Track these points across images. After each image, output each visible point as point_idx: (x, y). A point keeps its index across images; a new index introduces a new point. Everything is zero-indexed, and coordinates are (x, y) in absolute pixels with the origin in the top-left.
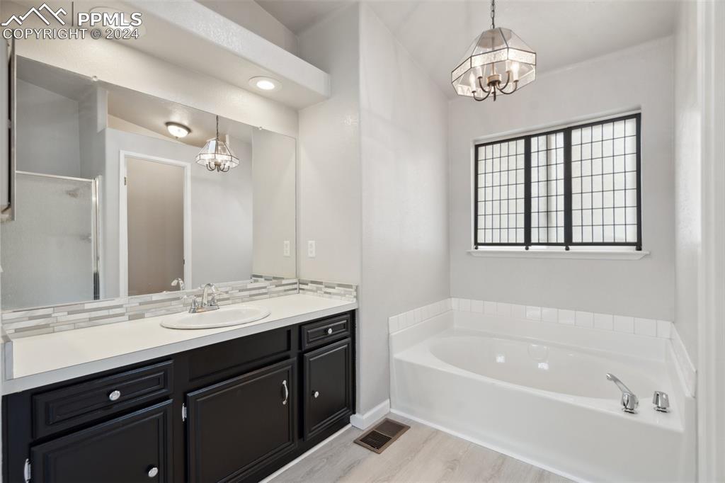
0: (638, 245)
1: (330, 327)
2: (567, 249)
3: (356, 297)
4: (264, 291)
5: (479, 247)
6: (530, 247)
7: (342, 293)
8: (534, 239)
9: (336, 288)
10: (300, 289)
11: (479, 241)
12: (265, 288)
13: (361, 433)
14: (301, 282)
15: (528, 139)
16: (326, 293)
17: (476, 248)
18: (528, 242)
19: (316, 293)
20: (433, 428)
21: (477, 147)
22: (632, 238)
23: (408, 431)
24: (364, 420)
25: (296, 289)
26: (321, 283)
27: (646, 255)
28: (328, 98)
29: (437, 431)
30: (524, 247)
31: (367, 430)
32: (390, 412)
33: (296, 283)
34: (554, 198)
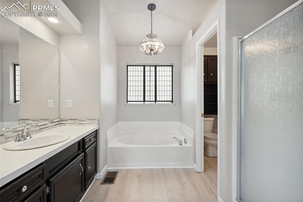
0: (172, 101)
1: (92, 138)
2: (155, 103)
3: (98, 124)
4: (46, 126)
5: (128, 102)
6: (145, 102)
7: (90, 123)
8: (146, 100)
9: (87, 121)
10: (61, 124)
11: (128, 100)
12: (46, 124)
13: (101, 181)
14: (61, 120)
15: (144, 66)
16: (80, 124)
17: (127, 103)
18: (144, 101)
19: (73, 125)
20: (126, 169)
21: (127, 66)
22: (171, 100)
23: (119, 173)
24: (101, 175)
25: (59, 124)
26: (77, 120)
27: (175, 104)
28: (81, 35)
29: (128, 169)
30: (143, 102)
31: (103, 178)
32: (107, 169)
33: (59, 121)
34: (152, 87)
